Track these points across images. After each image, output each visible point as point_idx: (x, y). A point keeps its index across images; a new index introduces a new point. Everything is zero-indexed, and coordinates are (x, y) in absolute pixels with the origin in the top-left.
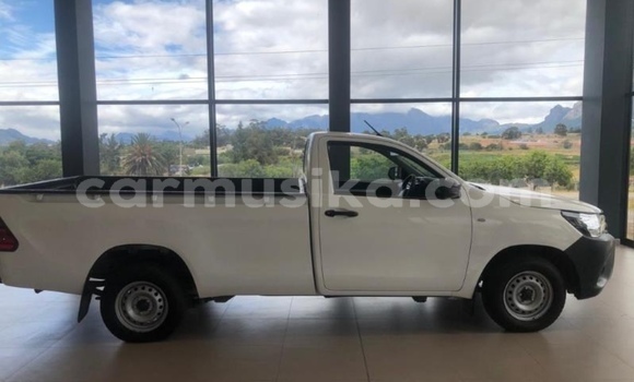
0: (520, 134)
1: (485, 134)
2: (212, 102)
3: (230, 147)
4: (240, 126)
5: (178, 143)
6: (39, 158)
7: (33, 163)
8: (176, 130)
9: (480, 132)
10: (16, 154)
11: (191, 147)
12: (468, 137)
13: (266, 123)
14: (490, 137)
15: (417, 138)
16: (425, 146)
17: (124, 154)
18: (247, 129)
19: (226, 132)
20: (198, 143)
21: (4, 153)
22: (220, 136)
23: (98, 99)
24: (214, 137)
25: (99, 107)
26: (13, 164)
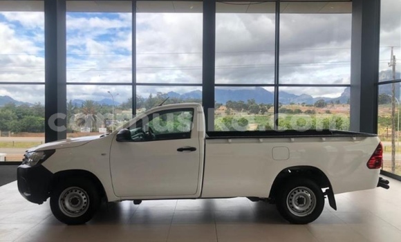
0: (326, 104)
1: (304, 103)
2: (134, 84)
3: (144, 109)
4: (151, 96)
5: (111, 106)
6: (24, 114)
7: (20, 118)
8: (111, 98)
9: (301, 103)
10: (10, 112)
11: (119, 109)
12: (293, 106)
13: (167, 94)
14: (307, 106)
15: (261, 105)
16: (267, 111)
17: (77, 113)
18: (156, 98)
19: (142, 100)
20: (124, 107)
21: (2, 111)
22: (138, 102)
23: (67, 81)
24: (134, 104)
25: (67, 86)
26: (7, 118)
